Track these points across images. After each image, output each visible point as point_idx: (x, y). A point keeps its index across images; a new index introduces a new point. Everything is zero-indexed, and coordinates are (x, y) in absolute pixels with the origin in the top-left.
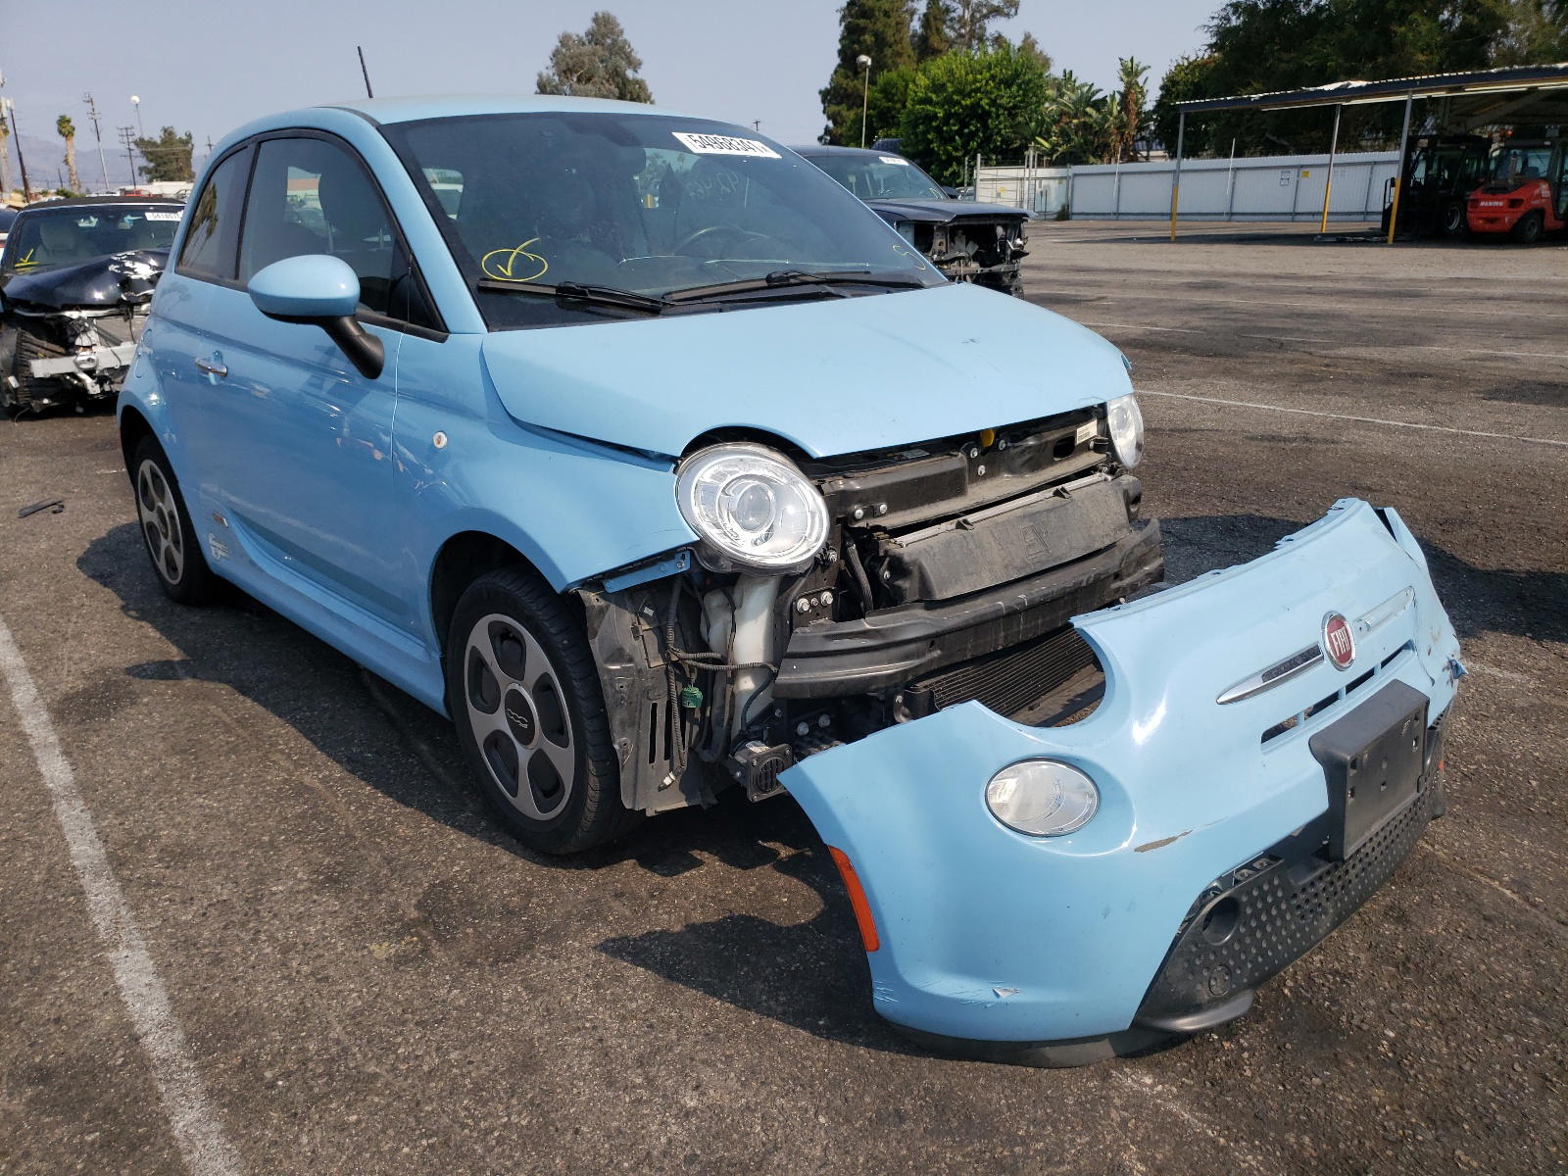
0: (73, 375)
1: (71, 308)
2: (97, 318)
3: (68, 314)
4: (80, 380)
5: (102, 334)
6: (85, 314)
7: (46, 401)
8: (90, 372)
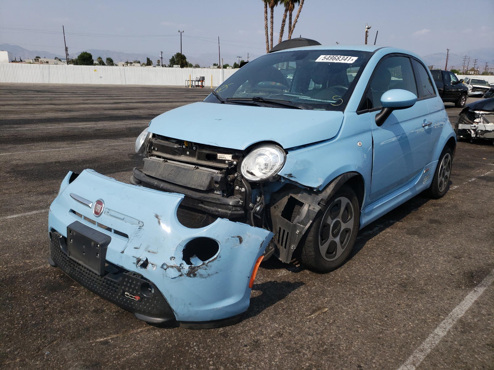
0: (469, 130)
1: (478, 110)
2: (486, 114)
3: (476, 112)
4: (471, 132)
5: (484, 119)
6: (481, 112)
7: (462, 136)
8: (474, 130)
